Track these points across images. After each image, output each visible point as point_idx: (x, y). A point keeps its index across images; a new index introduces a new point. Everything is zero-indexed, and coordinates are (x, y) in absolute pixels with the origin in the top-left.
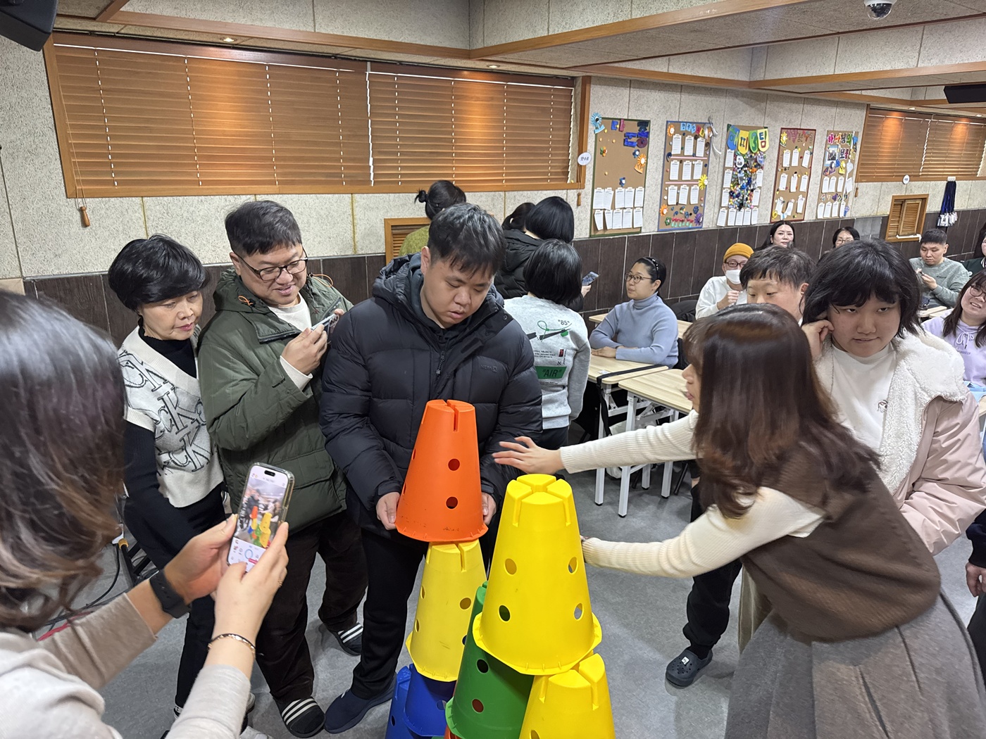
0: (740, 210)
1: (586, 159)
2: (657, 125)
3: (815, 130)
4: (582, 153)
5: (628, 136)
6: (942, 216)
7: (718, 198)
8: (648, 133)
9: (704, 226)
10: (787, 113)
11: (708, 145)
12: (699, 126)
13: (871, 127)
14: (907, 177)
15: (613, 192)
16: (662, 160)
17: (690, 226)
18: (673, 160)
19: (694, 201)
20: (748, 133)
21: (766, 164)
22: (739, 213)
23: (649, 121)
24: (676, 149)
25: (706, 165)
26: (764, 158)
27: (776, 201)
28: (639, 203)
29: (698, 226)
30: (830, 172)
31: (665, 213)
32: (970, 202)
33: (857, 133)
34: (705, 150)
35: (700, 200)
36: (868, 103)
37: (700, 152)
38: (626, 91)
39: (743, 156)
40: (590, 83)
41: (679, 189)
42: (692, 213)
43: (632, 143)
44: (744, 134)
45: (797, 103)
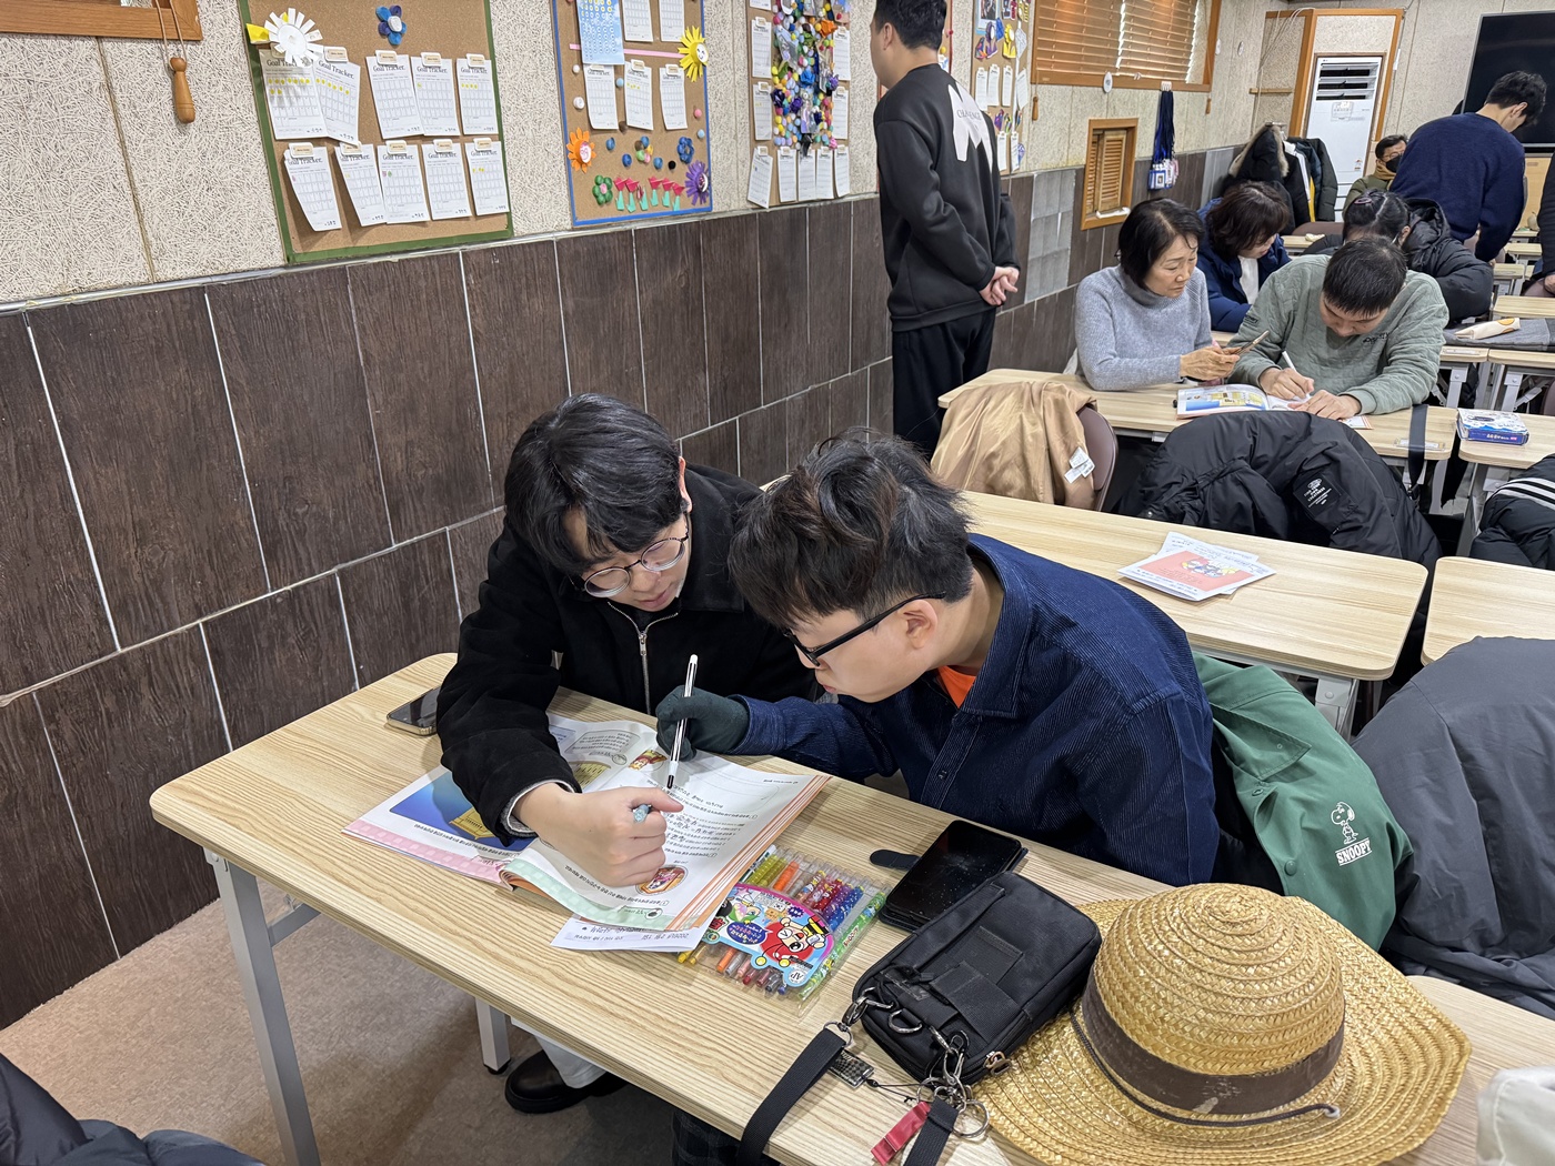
0: (804, 152)
7: (743, 113)
9: (717, 206)
14: (1107, 78)
15: (354, 67)
17: (677, 208)
19: (676, 119)
22: (802, 161)
28: (481, 120)
29: (698, 205)
30: (989, 52)
32: (1187, 137)
35: (693, 117)
41: (619, 72)
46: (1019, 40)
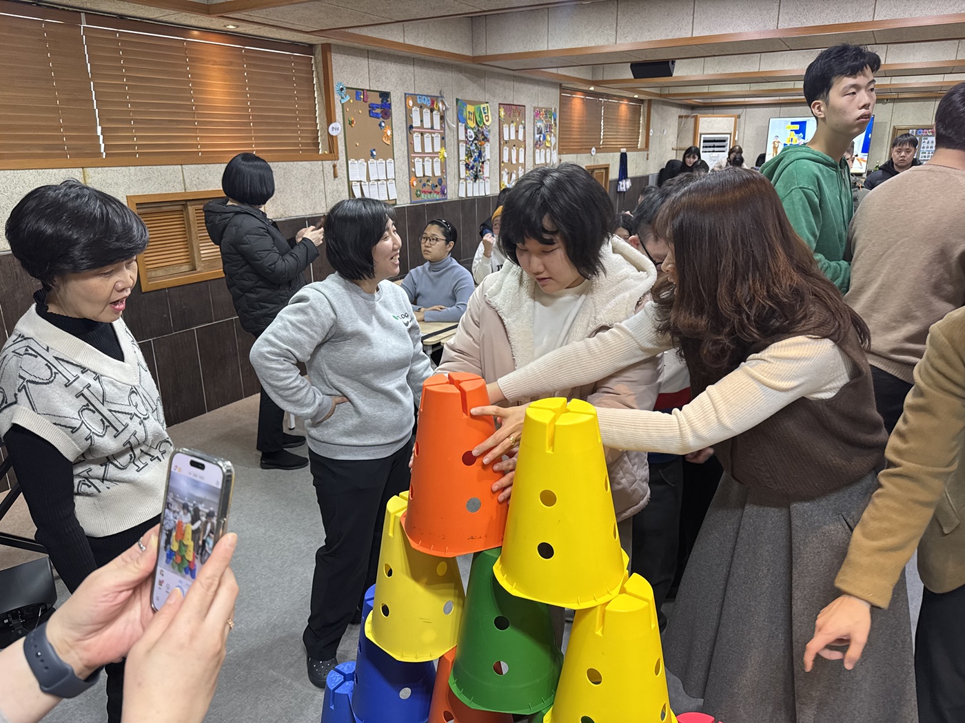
0: (475, 181)
1: (336, 129)
2: (396, 97)
3: (524, 106)
4: (331, 123)
5: (372, 107)
6: (620, 183)
7: (456, 170)
8: (390, 104)
9: (448, 198)
10: (501, 89)
11: (442, 118)
12: (434, 100)
13: (564, 103)
14: (594, 149)
15: (366, 164)
16: (405, 133)
17: (438, 198)
18: (415, 132)
19: (438, 173)
20: (473, 107)
21: (490, 137)
22: (475, 184)
23: (390, 93)
24: (416, 123)
25: (443, 138)
26: (489, 131)
27: (502, 172)
28: (391, 176)
29: (444, 197)
30: (540, 145)
31: (415, 185)
32: (637, 169)
33: (555, 109)
34: (441, 123)
35: (442, 172)
36: (561, 82)
37: (437, 126)
38: (364, 62)
39: (472, 129)
40: (331, 52)
41: (423, 161)
42: (437, 184)
43: (377, 114)
44: (470, 108)
45: (508, 80)
46: (553, 140)
